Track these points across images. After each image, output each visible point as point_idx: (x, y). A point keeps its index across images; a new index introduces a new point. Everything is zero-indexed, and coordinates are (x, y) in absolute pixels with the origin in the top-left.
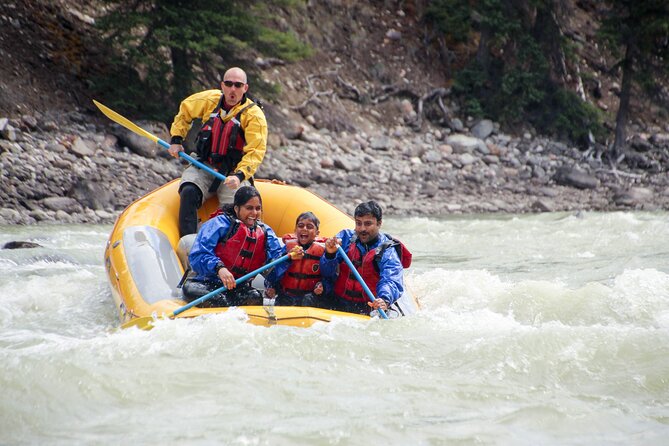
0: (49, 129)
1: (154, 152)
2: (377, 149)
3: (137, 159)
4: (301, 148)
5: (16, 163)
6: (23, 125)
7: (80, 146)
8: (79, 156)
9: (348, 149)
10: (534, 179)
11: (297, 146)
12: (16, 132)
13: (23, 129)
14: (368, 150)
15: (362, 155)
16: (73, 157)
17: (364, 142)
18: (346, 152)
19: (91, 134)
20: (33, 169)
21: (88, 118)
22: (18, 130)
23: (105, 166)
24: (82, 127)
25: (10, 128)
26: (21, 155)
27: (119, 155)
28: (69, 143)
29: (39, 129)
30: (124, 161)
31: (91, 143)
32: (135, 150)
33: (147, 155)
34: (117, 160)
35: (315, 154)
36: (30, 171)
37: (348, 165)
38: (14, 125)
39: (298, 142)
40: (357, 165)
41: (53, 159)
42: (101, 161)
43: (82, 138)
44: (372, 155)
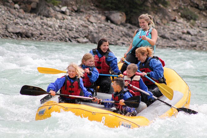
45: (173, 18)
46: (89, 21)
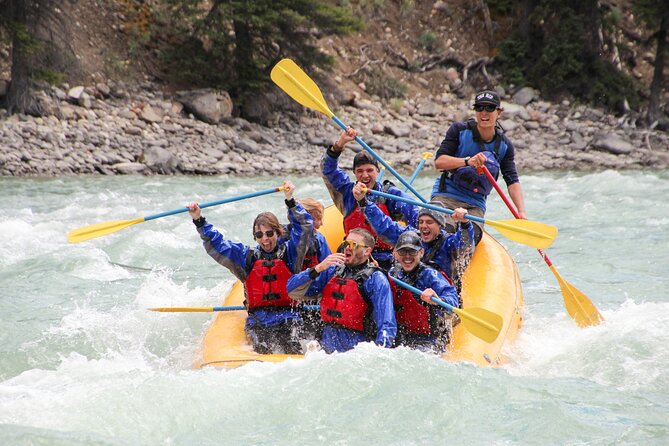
0: (120, 97)
1: (217, 119)
2: (424, 115)
3: (201, 126)
4: (352, 115)
5: (91, 130)
6: (97, 92)
7: (149, 113)
8: (148, 122)
9: (397, 115)
10: (572, 145)
11: (350, 112)
12: (92, 100)
13: (98, 97)
14: (416, 116)
15: (410, 121)
16: (143, 124)
17: (412, 108)
18: (395, 118)
19: (159, 101)
20: (106, 135)
21: (156, 86)
22: (93, 97)
23: (173, 132)
24: (151, 95)
25: (86, 96)
26: (96, 122)
27: (185, 121)
28: (138, 110)
29: (112, 96)
30: (190, 127)
31: (159, 110)
32: (200, 117)
33: (211, 122)
34: (183, 127)
35: (366, 120)
36: (105, 139)
37: (397, 131)
38: (89, 93)
39: (350, 108)
40: (406, 131)
41: (124, 126)
42: (169, 127)
43: (151, 106)
44: (420, 121)
45: (348, 98)
46: (141, 119)
